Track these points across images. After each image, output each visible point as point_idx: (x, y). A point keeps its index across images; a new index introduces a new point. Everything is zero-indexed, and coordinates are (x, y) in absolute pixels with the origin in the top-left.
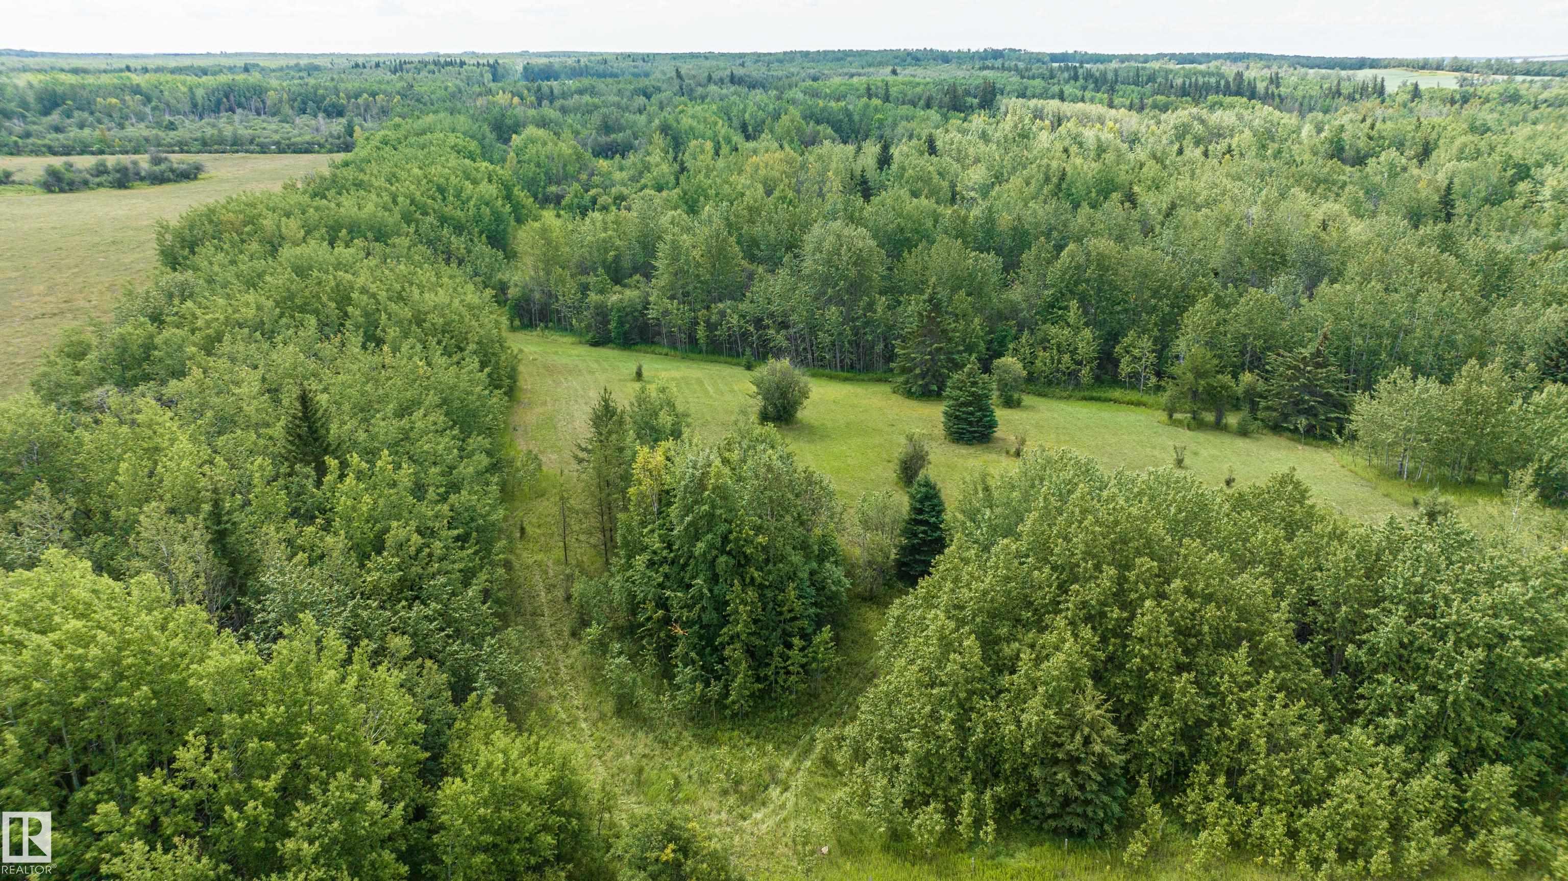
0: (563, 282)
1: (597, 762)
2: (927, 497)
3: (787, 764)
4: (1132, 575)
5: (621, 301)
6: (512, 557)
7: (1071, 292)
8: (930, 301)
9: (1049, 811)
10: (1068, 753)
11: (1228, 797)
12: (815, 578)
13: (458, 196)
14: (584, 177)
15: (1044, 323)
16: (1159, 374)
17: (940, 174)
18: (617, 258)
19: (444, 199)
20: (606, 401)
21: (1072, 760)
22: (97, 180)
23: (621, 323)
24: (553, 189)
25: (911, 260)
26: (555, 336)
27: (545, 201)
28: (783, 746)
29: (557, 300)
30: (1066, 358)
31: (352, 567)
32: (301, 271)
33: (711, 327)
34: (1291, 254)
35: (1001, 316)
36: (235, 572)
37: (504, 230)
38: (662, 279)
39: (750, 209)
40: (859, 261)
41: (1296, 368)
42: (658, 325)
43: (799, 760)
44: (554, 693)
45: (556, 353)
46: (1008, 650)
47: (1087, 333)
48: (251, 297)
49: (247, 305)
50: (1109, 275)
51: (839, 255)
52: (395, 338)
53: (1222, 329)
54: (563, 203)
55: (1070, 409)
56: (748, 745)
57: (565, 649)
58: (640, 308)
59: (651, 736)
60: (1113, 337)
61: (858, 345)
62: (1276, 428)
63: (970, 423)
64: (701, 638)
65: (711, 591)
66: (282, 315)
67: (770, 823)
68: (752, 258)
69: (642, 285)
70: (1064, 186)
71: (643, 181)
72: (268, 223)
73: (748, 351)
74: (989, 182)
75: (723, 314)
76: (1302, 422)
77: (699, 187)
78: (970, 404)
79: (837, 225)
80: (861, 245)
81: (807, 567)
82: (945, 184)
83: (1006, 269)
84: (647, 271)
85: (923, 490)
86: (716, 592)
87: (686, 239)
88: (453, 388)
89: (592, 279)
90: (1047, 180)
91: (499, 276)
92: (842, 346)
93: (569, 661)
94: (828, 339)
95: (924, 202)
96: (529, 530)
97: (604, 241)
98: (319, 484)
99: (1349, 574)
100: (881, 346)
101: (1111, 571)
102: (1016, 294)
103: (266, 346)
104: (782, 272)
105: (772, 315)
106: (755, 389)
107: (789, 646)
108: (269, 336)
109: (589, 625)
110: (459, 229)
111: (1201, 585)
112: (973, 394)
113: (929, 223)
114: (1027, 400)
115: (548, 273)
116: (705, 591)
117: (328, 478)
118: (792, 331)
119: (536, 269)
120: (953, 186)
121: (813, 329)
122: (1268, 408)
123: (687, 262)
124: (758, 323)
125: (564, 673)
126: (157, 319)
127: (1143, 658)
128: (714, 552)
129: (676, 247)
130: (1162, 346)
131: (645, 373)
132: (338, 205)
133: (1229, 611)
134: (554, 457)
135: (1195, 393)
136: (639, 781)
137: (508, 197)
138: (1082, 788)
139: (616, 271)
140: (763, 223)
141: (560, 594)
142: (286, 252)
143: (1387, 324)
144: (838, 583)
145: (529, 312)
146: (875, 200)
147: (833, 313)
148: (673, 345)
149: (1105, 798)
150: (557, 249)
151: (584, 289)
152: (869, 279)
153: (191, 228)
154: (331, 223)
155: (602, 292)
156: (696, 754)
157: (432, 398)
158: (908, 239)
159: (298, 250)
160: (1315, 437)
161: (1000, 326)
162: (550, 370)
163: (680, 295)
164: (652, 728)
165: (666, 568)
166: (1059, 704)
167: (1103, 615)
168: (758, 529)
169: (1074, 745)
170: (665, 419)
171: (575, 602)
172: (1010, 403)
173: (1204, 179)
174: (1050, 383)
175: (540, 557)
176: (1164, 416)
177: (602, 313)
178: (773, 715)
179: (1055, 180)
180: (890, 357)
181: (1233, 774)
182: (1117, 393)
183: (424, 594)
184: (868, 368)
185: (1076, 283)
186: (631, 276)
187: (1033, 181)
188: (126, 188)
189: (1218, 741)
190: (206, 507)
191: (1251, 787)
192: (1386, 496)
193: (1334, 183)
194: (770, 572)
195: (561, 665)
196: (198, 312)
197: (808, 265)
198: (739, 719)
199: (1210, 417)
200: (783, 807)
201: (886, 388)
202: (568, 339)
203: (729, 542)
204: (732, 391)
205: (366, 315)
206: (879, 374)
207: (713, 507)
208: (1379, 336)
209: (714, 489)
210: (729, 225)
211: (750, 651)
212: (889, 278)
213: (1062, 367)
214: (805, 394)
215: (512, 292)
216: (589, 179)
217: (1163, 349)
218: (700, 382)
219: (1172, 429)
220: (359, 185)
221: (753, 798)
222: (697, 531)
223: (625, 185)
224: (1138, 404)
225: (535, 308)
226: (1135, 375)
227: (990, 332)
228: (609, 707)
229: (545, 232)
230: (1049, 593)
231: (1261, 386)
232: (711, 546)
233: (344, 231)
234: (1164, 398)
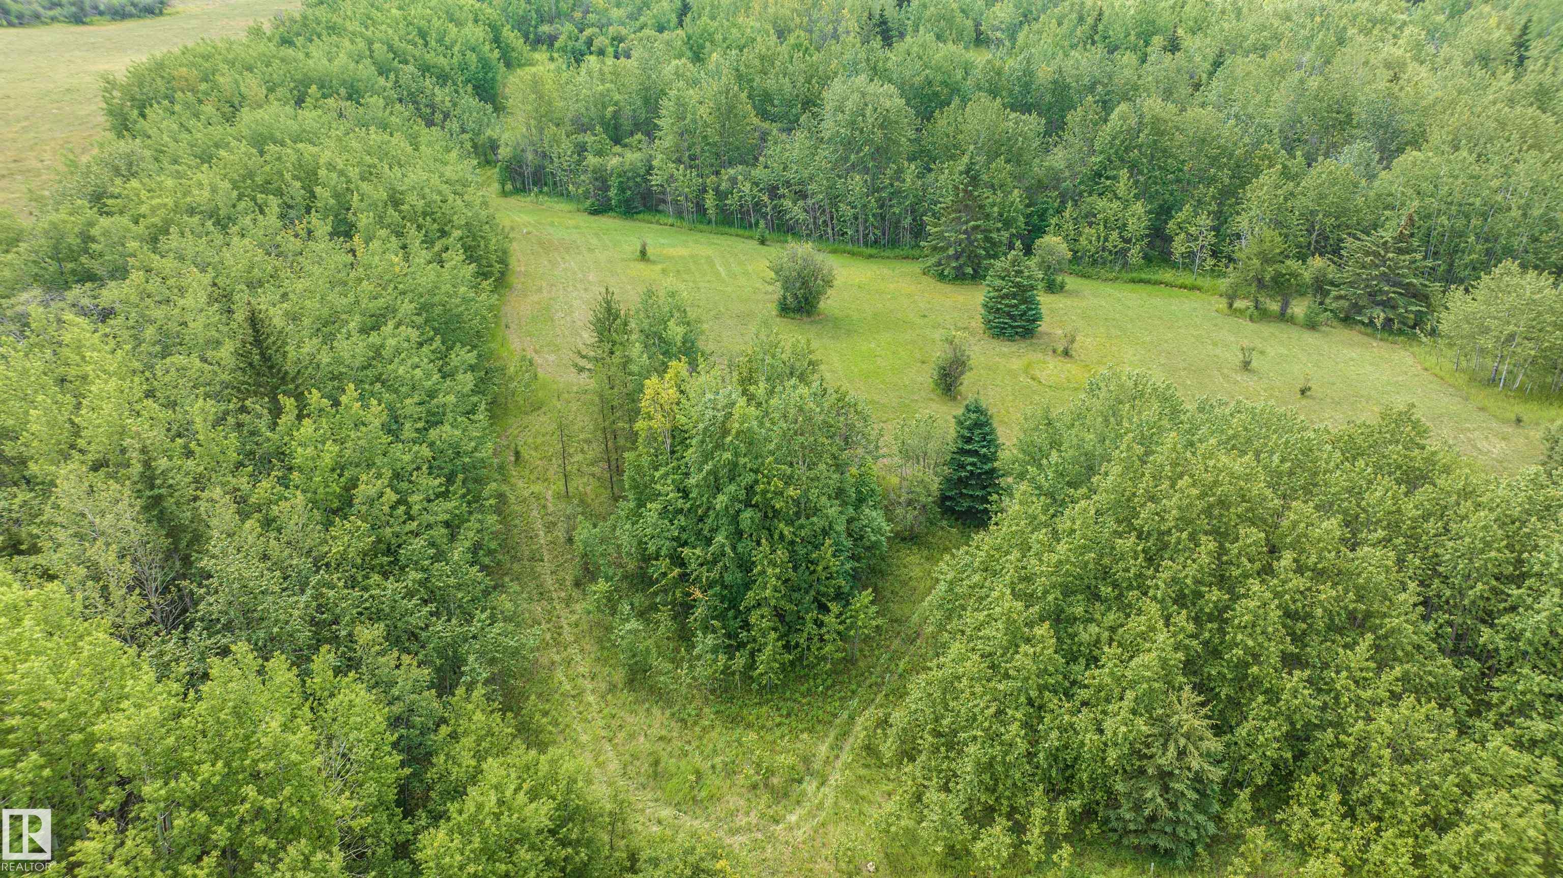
0: (559, 143)
1: (608, 747)
2: (977, 425)
3: (823, 749)
4: (1234, 549)
5: (622, 164)
6: (505, 488)
7: (1122, 160)
8: (967, 172)
9: (1132, 827)
10: (1159, 767)
11: (1344, 817)
12: (852, 526)
13: (440, 41)
14: (578, 15)
15: (1090, 194)
16: (1214, 254)
17: (963, 11)
18: (616, 115)
19: (426, 44)
20: (608, 303)
21: (1165, 776)
22: (51, 13)
23: (622, 189)
24: (545, 28)
25: (943, 121)
26: (548, 202)
27: (537, 42)
28: (819, 727)
29: (552, 162)
30: (1115, 235)
31: (316, 533)
32: (259, 142)
33: (721, 195)
34: (1360, 114)
35: (1041, 186)
36: (176, 543)
37: (493, 79)
38: (667, 140)
39: (762, 58)
40: (886, 123)
41: (1376, 254)
42: (664, 193)
43: (837, 747)
44: (557, 658)
45: (552, 224)
46: (1087, 634)
47: (1139, 208)
48: (204, 175)
49: (200, 185)
50: (1166, 142)
51: (864, 116)
52: (367, 227)
53: (1289, 204)
54: (557, 45)
55: (1117, 294)
56: (779, 725)
57: (568, 602)
58: (642, 172)
59: (668, 713)
60: (1164, 212)
61: (883, 218)
62: (1347, 320)
63: (1012, 317)
64: (723, 599)
65: (734, 548)
66: (239, 199)
67: (807, 827)
68: (764, 115)
69: (643, 146)
70: (1100, 27)
71: (642, 19)
72: (224, 80)
73: (762, 223)
74: (1016, 21)
75: (733, 181)
76: (1379, 315)
77: (705, 30)
78: (1014, 296)
79: (861, 80)
80: (888, 104)
81: (844, 518)
82: (969, 23)
83: (1047, 133)
84: (649, 129)
85: (973, 416)
86: (740, 550)
87: (692, 94)
88: (432, 293)
89: (589, 138)
90: (1081, 19)
91: (489, 132)
92: (866, 221)
93: (575, 618)
94: (850, 212)
95: (950, 48)
96: (525, 453)
97: (601, 94)
98: (273, 426)
99: (1488, 545)
100: (909, 219)
101: (1209, 544)
102: (1058, 158)
103: (219, 239)
104: (800, 135)
105: (788, 184)
106: (773, 275)
107: (823, 608)
108: (223, 224)
109: (594, 579)
110: (443, 78)
111: (1313, 559)
112: (1018, 285)
113: (959, 74)
114: (1071, 282)
115: (541, 130)
116: (728, 550)
117: (283, 420)
118: (810, 202)
119: (529, 127)
120: (977, 25)
121: (835, 200)
122: (1340, 297)
123: (694, 121)
124: (773, 191)
125: (568, 634)
126: (98, 198)
127: (1246, 649)
128: (737, 506)
129: (681, 103)
130: (1221, 220)
131: (650, 251)
132: (307, 55)
133: (1346, 591)
134: (552, 358)
135: (1260, 282)
136: (656, 774)
137: (497, 40)
138: (1173, 806)
139: (617, 127)
140: (777, 75)
141: (560, 533)
142: (247, 116)
143: (1478, 202)
144: (878, 531)
145: (521, 175)
146: (900, 47)
147: (857, 182)
148: (679, 214)
149: (1201, 818)
150: (550, 103)
151: (581, 149)
152: (896, 143)
153: (141, 85)
154: (299, 77)
155: (599, 153)
156: (718, 737)
157: (406, 307)
158: (936, 94)
159: (260, 114)
160: (1391, 332)
161: (1041, 198)
162: (546, 246)
163: (685, 159)
164: (669, 704)
165: (682, 520)
166: (1149, 710)
167: (1199, 595)
168: (788, 480)
169: (1167, 759)
170: (676, 331)
171: (579, 546)
172: (1052, 287)
173: (1251, 20)
174: (1094, 263)
175: (537, 488)
176: (1223, 304)
177: (601, 179)
178: (803, 688)
179: (1090, 21)
180: (918, 231)
181: (1346, 784)
182: (1168, 275)
183: (403, 561)
184: (894, 243)
185: (1127, 150)
186: (632, 134)
187: (1066, 21)
188: (84, 23)
189: (1331, 747)
190: (137, 468)
191: (1366, 802)
192: (1482, 409)
193: (1392, 23)
194: (802, 527)
195: (564, 622)
196: (144, 194)
197: (828, 127)
198: (767, 692)
199: (1274, 307)
200: (820, 806)
201: (915, 268)
202: (563, 206)
203: (755, 494)
204: (746, 273)
205: (336, 195)
206: (907, 251)
207: (736, 455)
208: (1467, 217)
209: (738, 433)
210: (740, 77)
211: (779, 614)
212: (917, 141)
213: (1109, 245)
214: (828, 283)
215: (504, 152)
216: (584, 18)
217: (1221, 224)
218: (710, 261)
219: (1233, 320)
220: (332, 29)
221: (786, 795)
222: (716, 479)
223: (623, 24)
224: (1193, 288)
225: (528, 171)
226: (1191, 255)
227: (1028, 206)
228: (619, 676)
229: (536, 84)
230: (1135, 565)
231: (1332, 272)
232: (734, 499)
233: (314, 87)
234: (1223, 284)
